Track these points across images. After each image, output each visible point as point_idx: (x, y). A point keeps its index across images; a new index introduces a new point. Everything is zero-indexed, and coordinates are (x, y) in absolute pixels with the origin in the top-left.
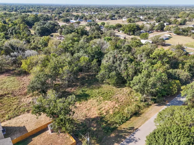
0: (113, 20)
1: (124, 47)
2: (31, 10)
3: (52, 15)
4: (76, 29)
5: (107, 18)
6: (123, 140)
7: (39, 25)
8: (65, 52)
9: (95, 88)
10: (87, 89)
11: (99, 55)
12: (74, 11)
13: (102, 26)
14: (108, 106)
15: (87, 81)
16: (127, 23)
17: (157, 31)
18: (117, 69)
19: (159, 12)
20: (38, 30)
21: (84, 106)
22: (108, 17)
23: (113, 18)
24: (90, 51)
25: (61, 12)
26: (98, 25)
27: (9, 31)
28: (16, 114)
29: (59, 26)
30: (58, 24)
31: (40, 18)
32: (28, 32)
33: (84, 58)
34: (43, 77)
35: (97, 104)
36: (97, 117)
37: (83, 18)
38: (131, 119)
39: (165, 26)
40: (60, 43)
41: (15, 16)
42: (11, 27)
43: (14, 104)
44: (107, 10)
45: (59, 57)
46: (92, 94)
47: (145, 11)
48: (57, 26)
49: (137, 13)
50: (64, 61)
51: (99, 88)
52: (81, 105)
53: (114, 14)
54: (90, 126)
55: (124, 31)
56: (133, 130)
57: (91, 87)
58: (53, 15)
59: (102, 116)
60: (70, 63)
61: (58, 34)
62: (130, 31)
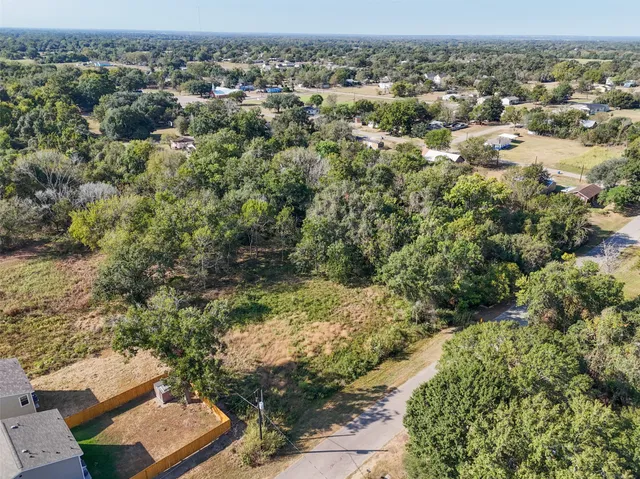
0: (350, 89)
1: (373, 174)
2: (85, 52)
3: (153, 70)
4: (233, 119)
5: (331, 82)
6: (354, 416)
7: (113, 105)
8: (198, 188)
9: (285, 289)
10: (262, 292)
11: (300, 195)
12: (225, 56)
13: (315, 106)
14: (321, 334)
15: (263, 269)
16: (391, 99)
17: (480, 121)
18: (347, 234)
19: (494, 62)
20: (112, 120)
21: (252, 336)
22: (334, 78)
23: (351, 80)
24: (272, 185)
25: (184, 59)
26: (302, 104)
27: (23, 123)
28: (63, 359)
29: (179, 106)
30: (176, 100)
31: (115, 79)
32: (82, 125)
33: (255, 205)
34: (136, 258)
35: (289, 329)
36: (290, 364)
37: (253, 80)
38: (382, 366)
39: (503, 108)
40: (183, 160)
41: (34, 73)
42: (28, 111)
43: (53, 333)
44: (331, 55)
45: (182, 201)
46: (277, 306)
47: (451, 59)
48: (171, 106)
49: (424, 65)
50: (197, 213)
51: (296, 289)
52: (246, 334)
53: (351, 68)
54: (270, 386)
55: (379, 123)
56: (384, 391)
57: (275, 287)
58: (157, 69)
59: (303, 359)
60: (213, 219)
61: (176, 132)
62: (397, 123)
